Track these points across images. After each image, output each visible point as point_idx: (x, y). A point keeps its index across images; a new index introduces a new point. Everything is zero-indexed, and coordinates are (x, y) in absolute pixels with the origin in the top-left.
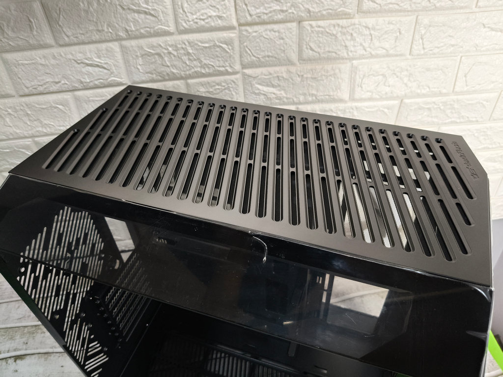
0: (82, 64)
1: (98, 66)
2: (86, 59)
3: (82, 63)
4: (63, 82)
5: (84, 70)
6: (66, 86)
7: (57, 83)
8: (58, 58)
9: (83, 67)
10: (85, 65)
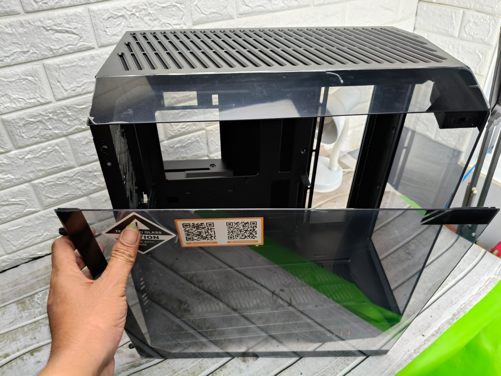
0: (51, 31)
1: (67, 32)
2: (55, 25)
3: (51, 29)
4: (31, 51)
5: (53, 37)
6: (35, 55)
7: (25, 53)
8: (26, 25)
9: (52, 34)
10: (54, 31)
